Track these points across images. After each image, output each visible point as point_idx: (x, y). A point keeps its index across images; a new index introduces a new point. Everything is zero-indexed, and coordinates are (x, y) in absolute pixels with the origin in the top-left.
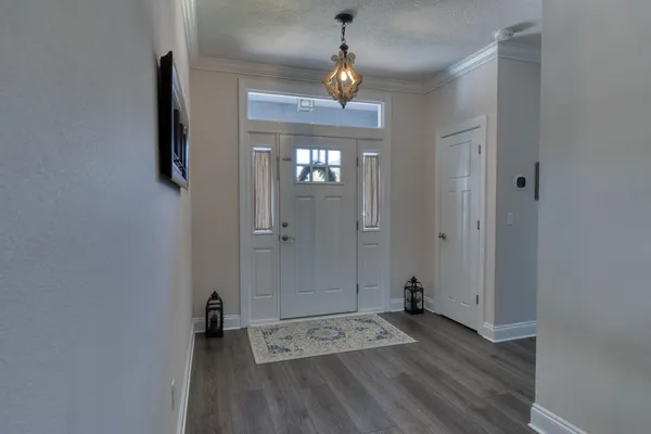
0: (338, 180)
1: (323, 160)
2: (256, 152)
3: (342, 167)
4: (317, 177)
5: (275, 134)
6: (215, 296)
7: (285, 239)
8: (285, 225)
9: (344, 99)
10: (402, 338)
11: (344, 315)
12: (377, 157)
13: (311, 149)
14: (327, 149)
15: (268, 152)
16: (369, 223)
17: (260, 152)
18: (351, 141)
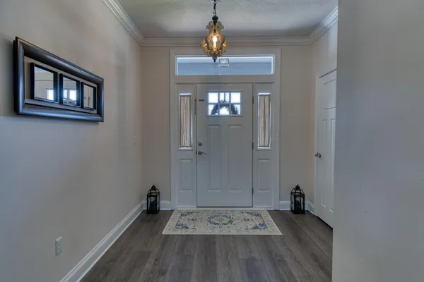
0: (239, 113)
1: (227, 99)
2: (181, 96)
3: (242, 103)
4: (224, 111)
5: (193, 84)
6: (154, 188)
7: (200, 153)
8: (200, 145)
9: (215, 56)
10: (274, 230)
11: (241, 209)
12: (269, 95)
13: (219, 92)
14: (230, 92)
15: (189, 96)
16: (262, 143)
17: (184, 96)
18: (248, 85)
